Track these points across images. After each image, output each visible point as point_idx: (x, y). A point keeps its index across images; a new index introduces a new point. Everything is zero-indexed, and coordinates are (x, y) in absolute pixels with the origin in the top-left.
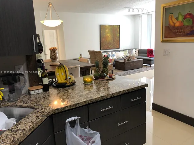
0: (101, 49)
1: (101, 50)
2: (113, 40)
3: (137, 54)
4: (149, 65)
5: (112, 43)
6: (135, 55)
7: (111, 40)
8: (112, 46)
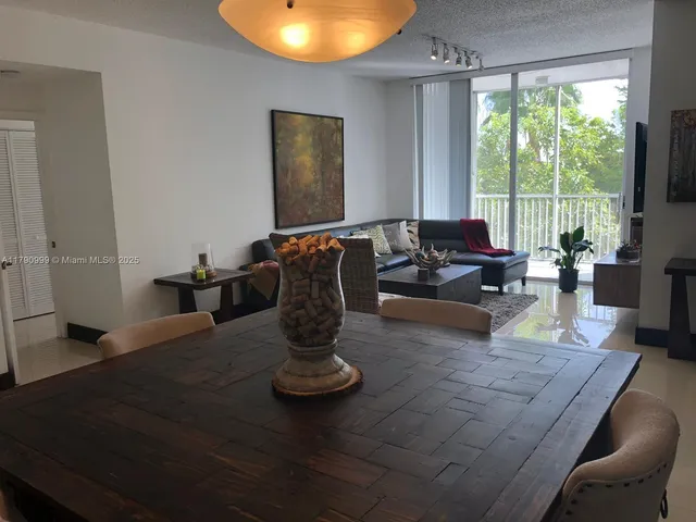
0: (281, 224)
1: (277, 227)
2: (323, 181)
3: (417, 239)
4: (497, 289)
5: (319, 198)
6: (411, 246)
7: (316, 182)
8: (317, 210)
